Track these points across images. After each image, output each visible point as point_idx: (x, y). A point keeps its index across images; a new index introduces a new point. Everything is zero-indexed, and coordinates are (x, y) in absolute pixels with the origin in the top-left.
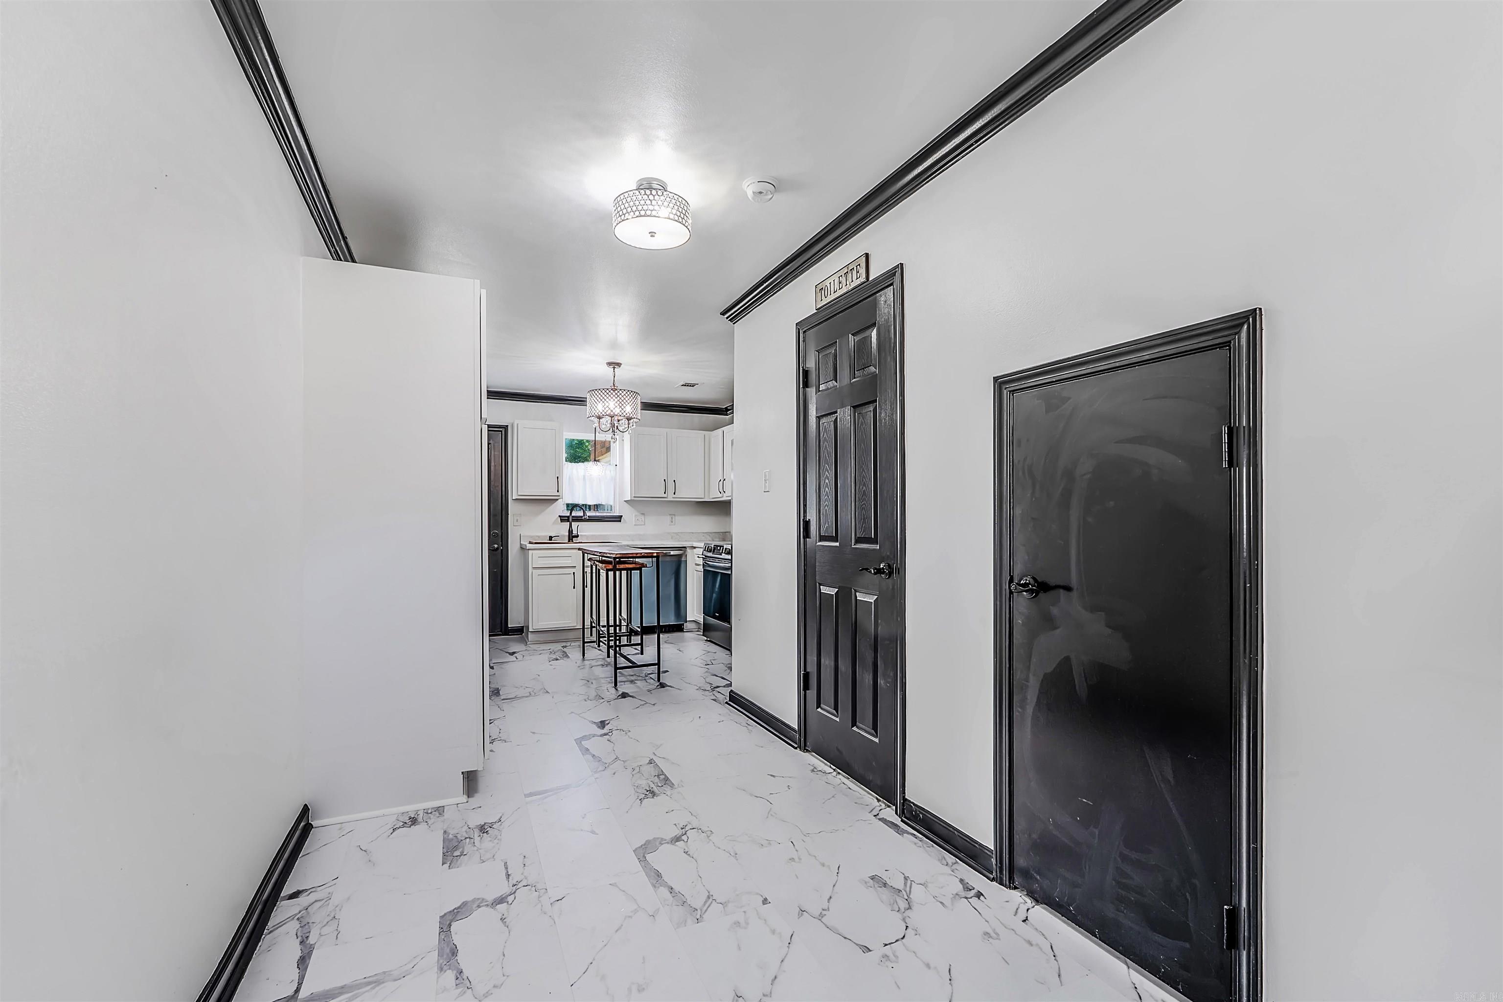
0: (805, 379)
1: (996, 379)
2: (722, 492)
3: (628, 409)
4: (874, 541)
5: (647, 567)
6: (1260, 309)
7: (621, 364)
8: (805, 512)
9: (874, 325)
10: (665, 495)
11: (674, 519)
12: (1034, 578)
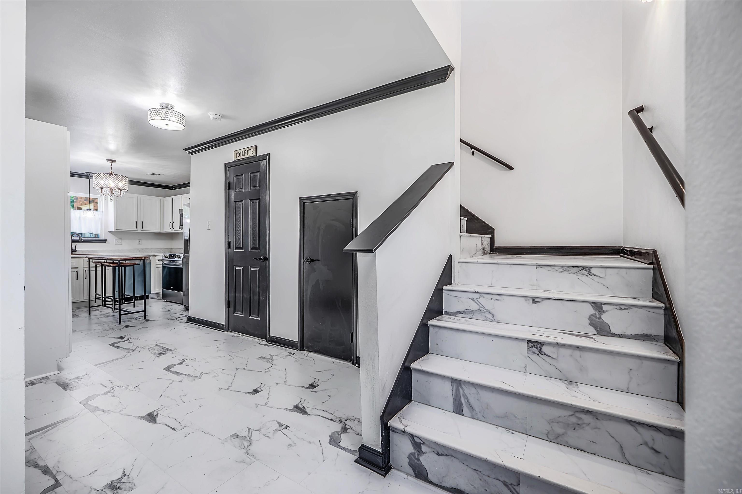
0: (229, 186)
1: (300, 198)
2: (171, 228)
3: (120, 185)
4: (258, 249)
5: (137, 264)
6: (358, 192)
7: (116, 161)
8: (228, 238)
9: (259, 172)
10: (137, 229)
11: (140, 242)
12: (310, 258)
